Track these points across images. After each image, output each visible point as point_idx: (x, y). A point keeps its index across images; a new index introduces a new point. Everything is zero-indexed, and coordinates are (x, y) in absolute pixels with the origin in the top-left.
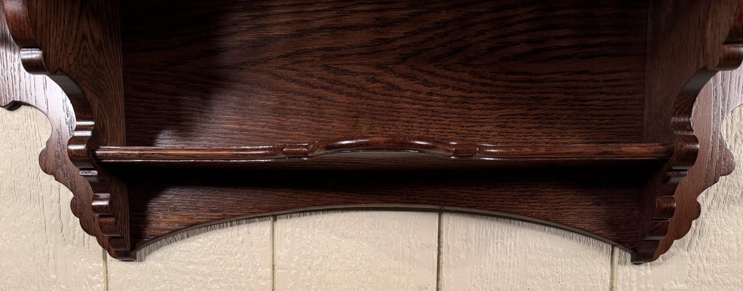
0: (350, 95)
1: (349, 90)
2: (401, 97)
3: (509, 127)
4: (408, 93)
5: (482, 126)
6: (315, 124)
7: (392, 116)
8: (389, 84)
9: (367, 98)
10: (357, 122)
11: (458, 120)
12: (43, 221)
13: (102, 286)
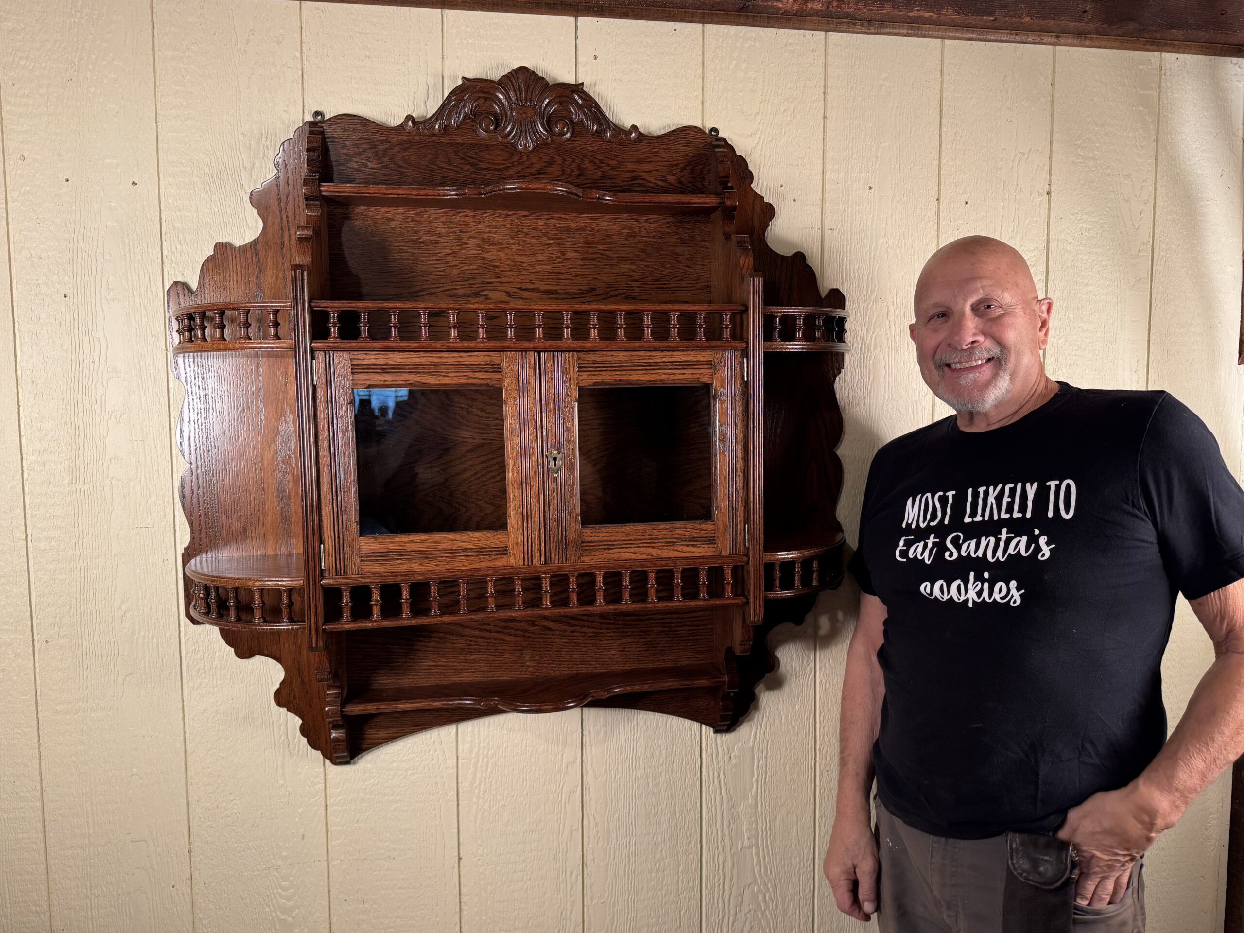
0: (516, 635)
1: (516, 632)
2: (553, 635)
3: (627, 651)
4: (558, 632)
5: (608, 651)
6: (491, 657)
7: (547, 647)
8: (544, 627)
9: (529, 637)
10: (522, 653)
11: (592, 648)
12: (273, 741)
13: (322, 786)
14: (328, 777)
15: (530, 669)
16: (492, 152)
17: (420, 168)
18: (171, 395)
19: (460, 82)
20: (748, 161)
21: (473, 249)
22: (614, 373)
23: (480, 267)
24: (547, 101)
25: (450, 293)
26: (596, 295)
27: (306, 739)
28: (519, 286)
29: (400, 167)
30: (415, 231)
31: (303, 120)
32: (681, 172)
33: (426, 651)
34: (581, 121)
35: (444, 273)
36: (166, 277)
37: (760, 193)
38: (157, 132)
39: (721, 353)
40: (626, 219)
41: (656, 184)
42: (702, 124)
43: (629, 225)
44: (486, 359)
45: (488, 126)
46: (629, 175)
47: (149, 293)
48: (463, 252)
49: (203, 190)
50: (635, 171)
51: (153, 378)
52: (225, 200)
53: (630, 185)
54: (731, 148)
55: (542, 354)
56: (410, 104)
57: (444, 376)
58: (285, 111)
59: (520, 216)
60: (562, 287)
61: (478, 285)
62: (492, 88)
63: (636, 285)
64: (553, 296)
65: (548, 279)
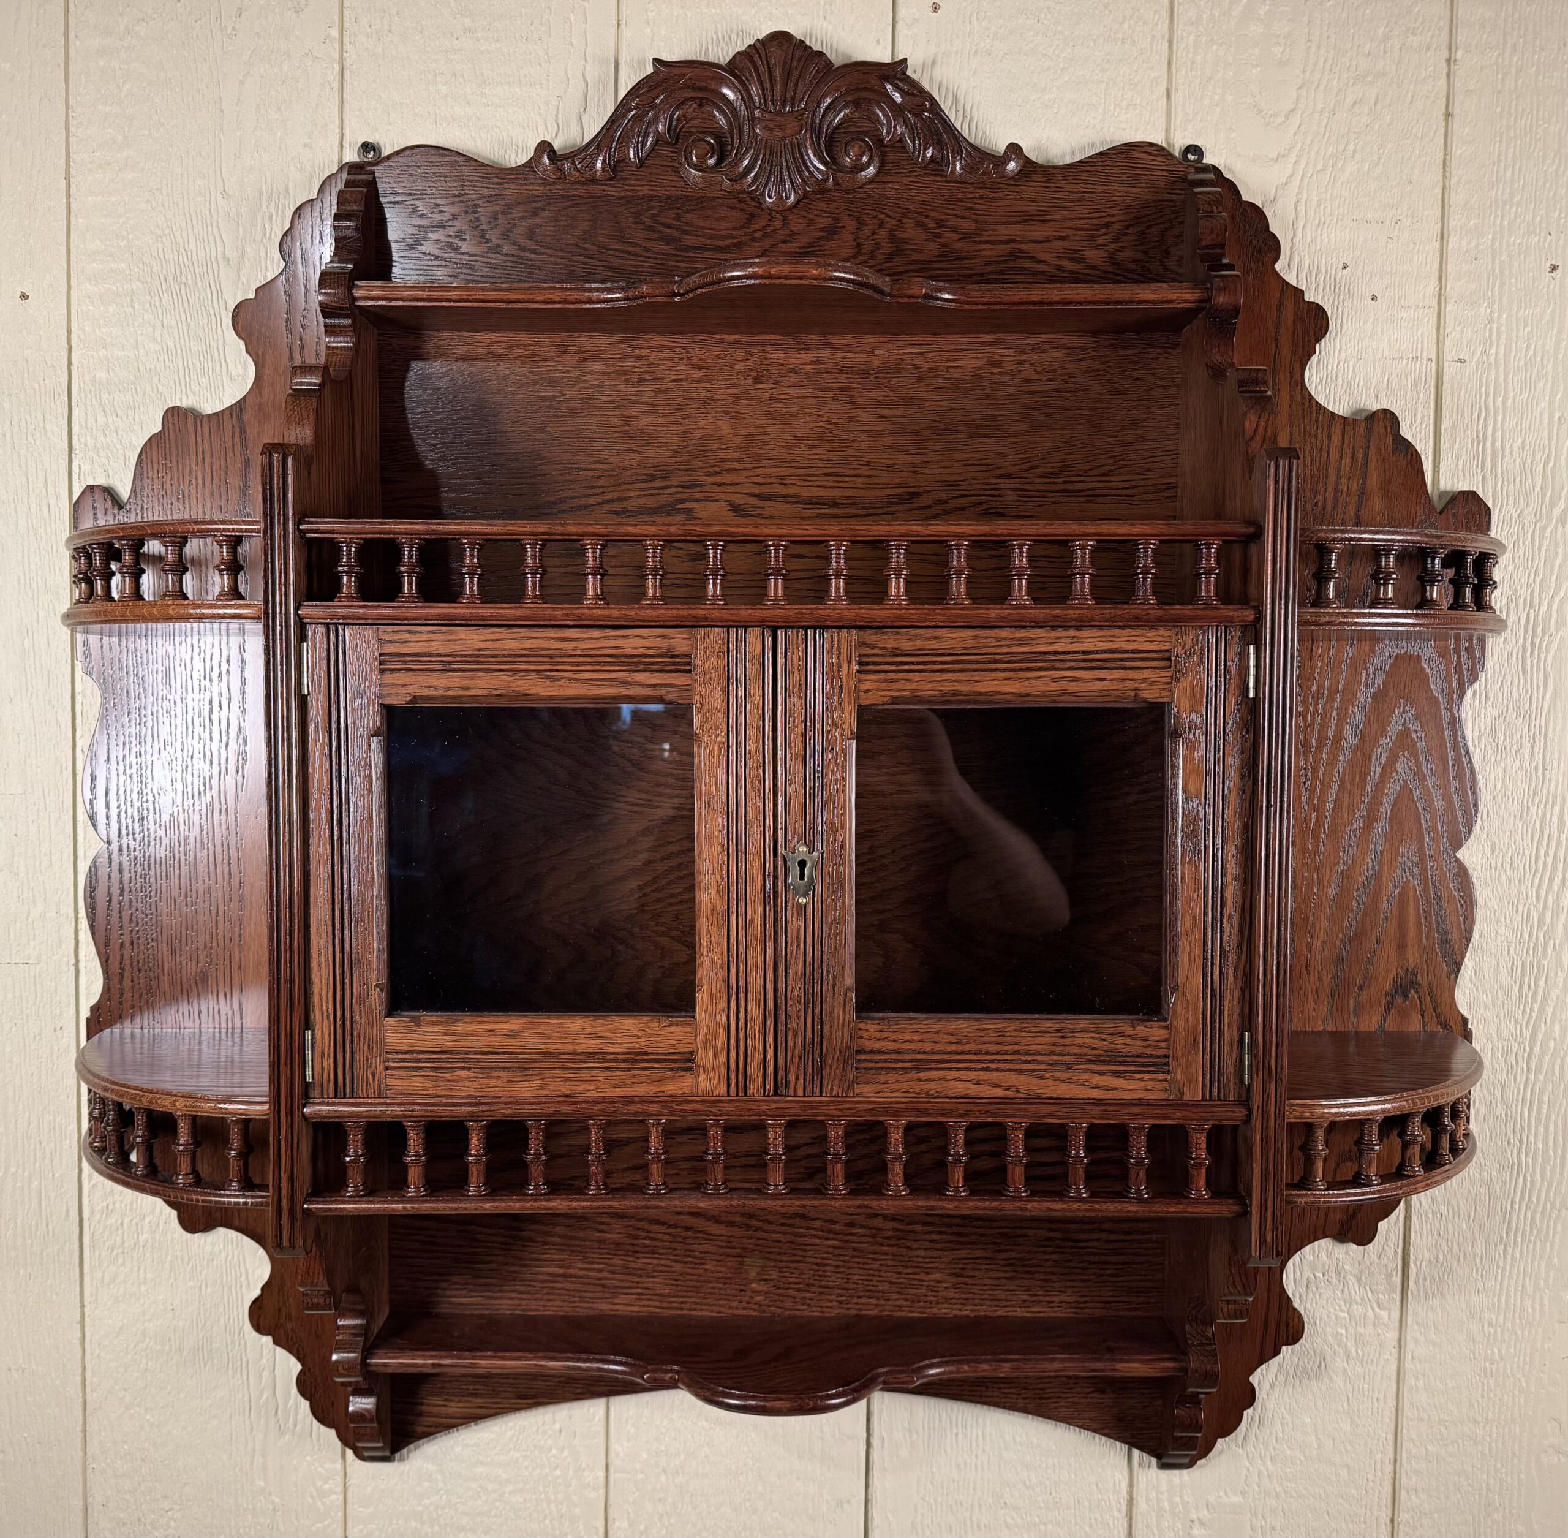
2: (808, 1228)
3: (968, 1277)
4: (818, 1224)
5: (927, 1273)
6: (678, 1267)
7: (795, 1255)
10: (742, 1263)
11: (892, 1263)
12: (246, 1399)
13: (336, 1499)
14: (351, 1482)
15: (759, 1298)
16: (710, 213)
17: (562, 251)
18: (78, 707)
19: (650, 70)
20: (1269, 214)
21: (664, 416)
22: (939, 676)
23: (676, 453)
24: (829, 100)
25: (617, 506)
26: (919, 508)
27: (307, 1403)
28: (757, 490)
29: (523, 249)
30: (551, 381)
31: (341, 160)
32: (1116, 240)
33: (545, 1243)
34: (900, 141)
35: (605, 466)
36: (75, 477)
37: (1294, 283)
38: (68, 196)
39: (1192, 632)
40: (991, 344)
41: (1059, 268)
42: (1167, 139)
43: (996, 356)
44: (662, 643)
45: (702, 157)
46: (1000, 249)
47: (45, 509)
48: (645, 421)
49: (147, 306)
50: (1014, 241)
51: (45, 674)
52: (188, 325)
53: (1002, 272)
54: (1231, 187)
55: (780, 634)
56: (551, 122)
57: (570, 679)
58: (305, 145)
59: (764, 344)
60: (847, 493)
61: (674, 490)
62: (712, 78)
63: (1008, 486)
64: (828, 511)
65: (817, 476)
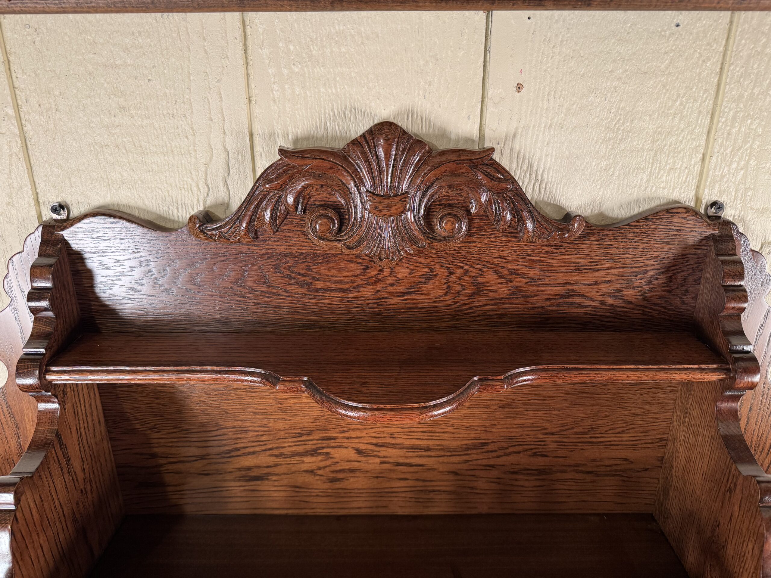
31: (40, 216)
34: (484, 211)
45: (325, 231)
46: (558, 290)
60: (438, 442)
63: (551, 440)
64: (424, 453)
65: (417, 432)
